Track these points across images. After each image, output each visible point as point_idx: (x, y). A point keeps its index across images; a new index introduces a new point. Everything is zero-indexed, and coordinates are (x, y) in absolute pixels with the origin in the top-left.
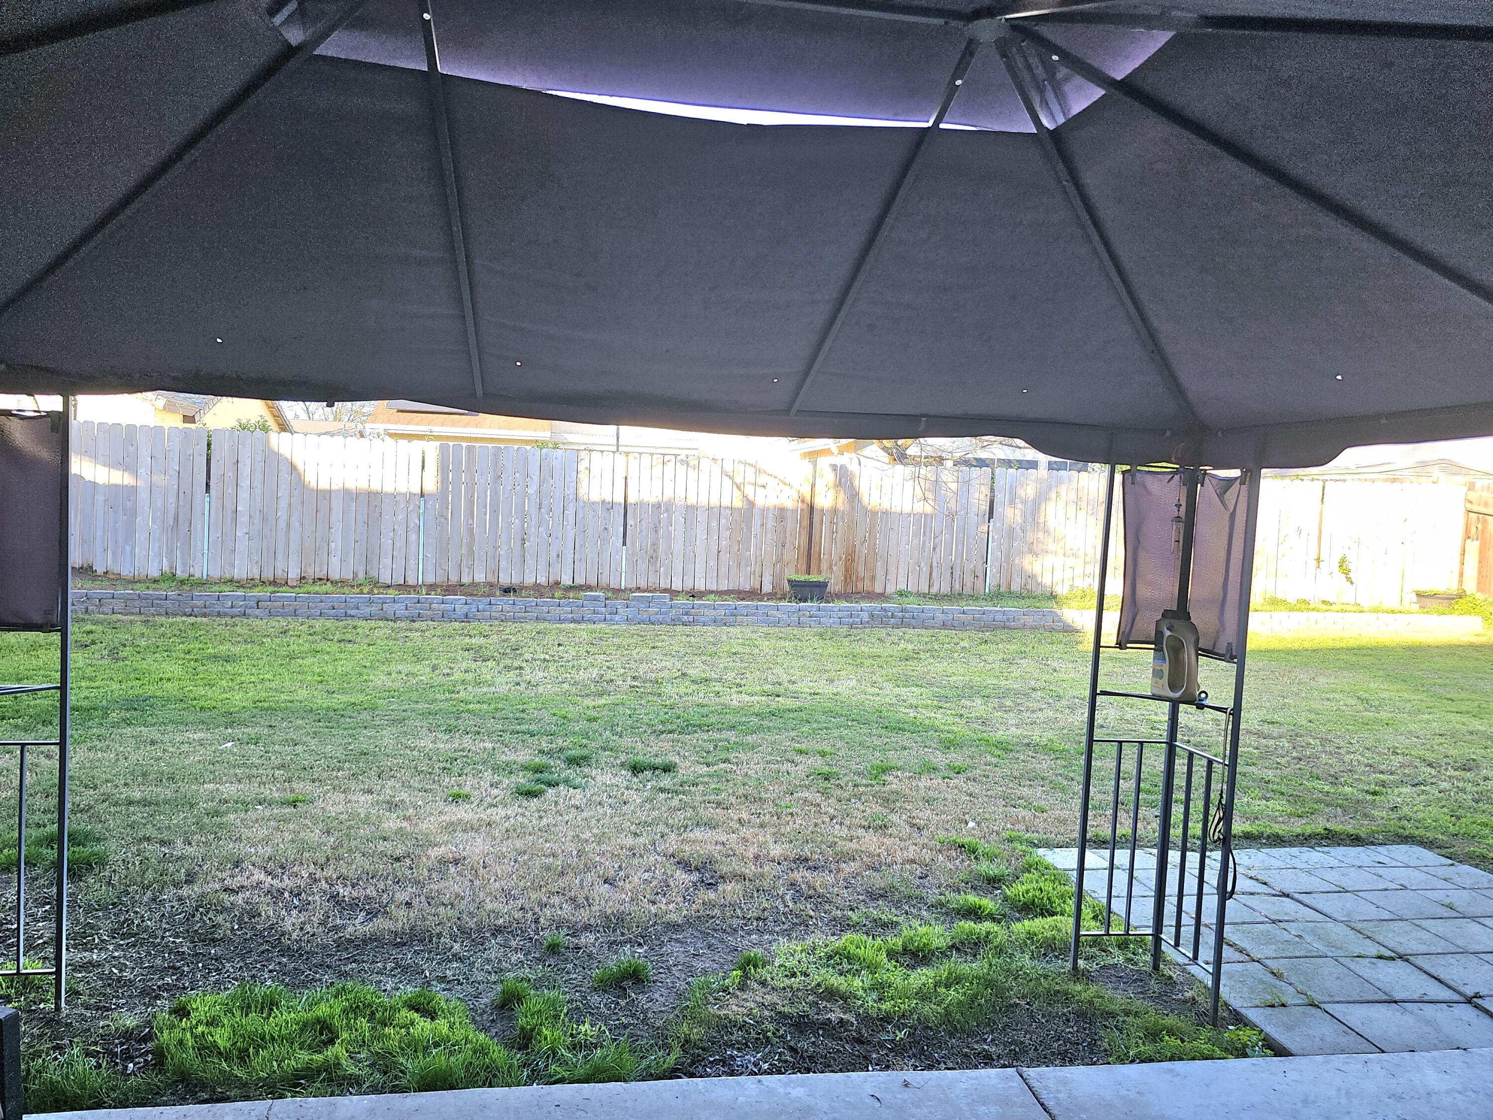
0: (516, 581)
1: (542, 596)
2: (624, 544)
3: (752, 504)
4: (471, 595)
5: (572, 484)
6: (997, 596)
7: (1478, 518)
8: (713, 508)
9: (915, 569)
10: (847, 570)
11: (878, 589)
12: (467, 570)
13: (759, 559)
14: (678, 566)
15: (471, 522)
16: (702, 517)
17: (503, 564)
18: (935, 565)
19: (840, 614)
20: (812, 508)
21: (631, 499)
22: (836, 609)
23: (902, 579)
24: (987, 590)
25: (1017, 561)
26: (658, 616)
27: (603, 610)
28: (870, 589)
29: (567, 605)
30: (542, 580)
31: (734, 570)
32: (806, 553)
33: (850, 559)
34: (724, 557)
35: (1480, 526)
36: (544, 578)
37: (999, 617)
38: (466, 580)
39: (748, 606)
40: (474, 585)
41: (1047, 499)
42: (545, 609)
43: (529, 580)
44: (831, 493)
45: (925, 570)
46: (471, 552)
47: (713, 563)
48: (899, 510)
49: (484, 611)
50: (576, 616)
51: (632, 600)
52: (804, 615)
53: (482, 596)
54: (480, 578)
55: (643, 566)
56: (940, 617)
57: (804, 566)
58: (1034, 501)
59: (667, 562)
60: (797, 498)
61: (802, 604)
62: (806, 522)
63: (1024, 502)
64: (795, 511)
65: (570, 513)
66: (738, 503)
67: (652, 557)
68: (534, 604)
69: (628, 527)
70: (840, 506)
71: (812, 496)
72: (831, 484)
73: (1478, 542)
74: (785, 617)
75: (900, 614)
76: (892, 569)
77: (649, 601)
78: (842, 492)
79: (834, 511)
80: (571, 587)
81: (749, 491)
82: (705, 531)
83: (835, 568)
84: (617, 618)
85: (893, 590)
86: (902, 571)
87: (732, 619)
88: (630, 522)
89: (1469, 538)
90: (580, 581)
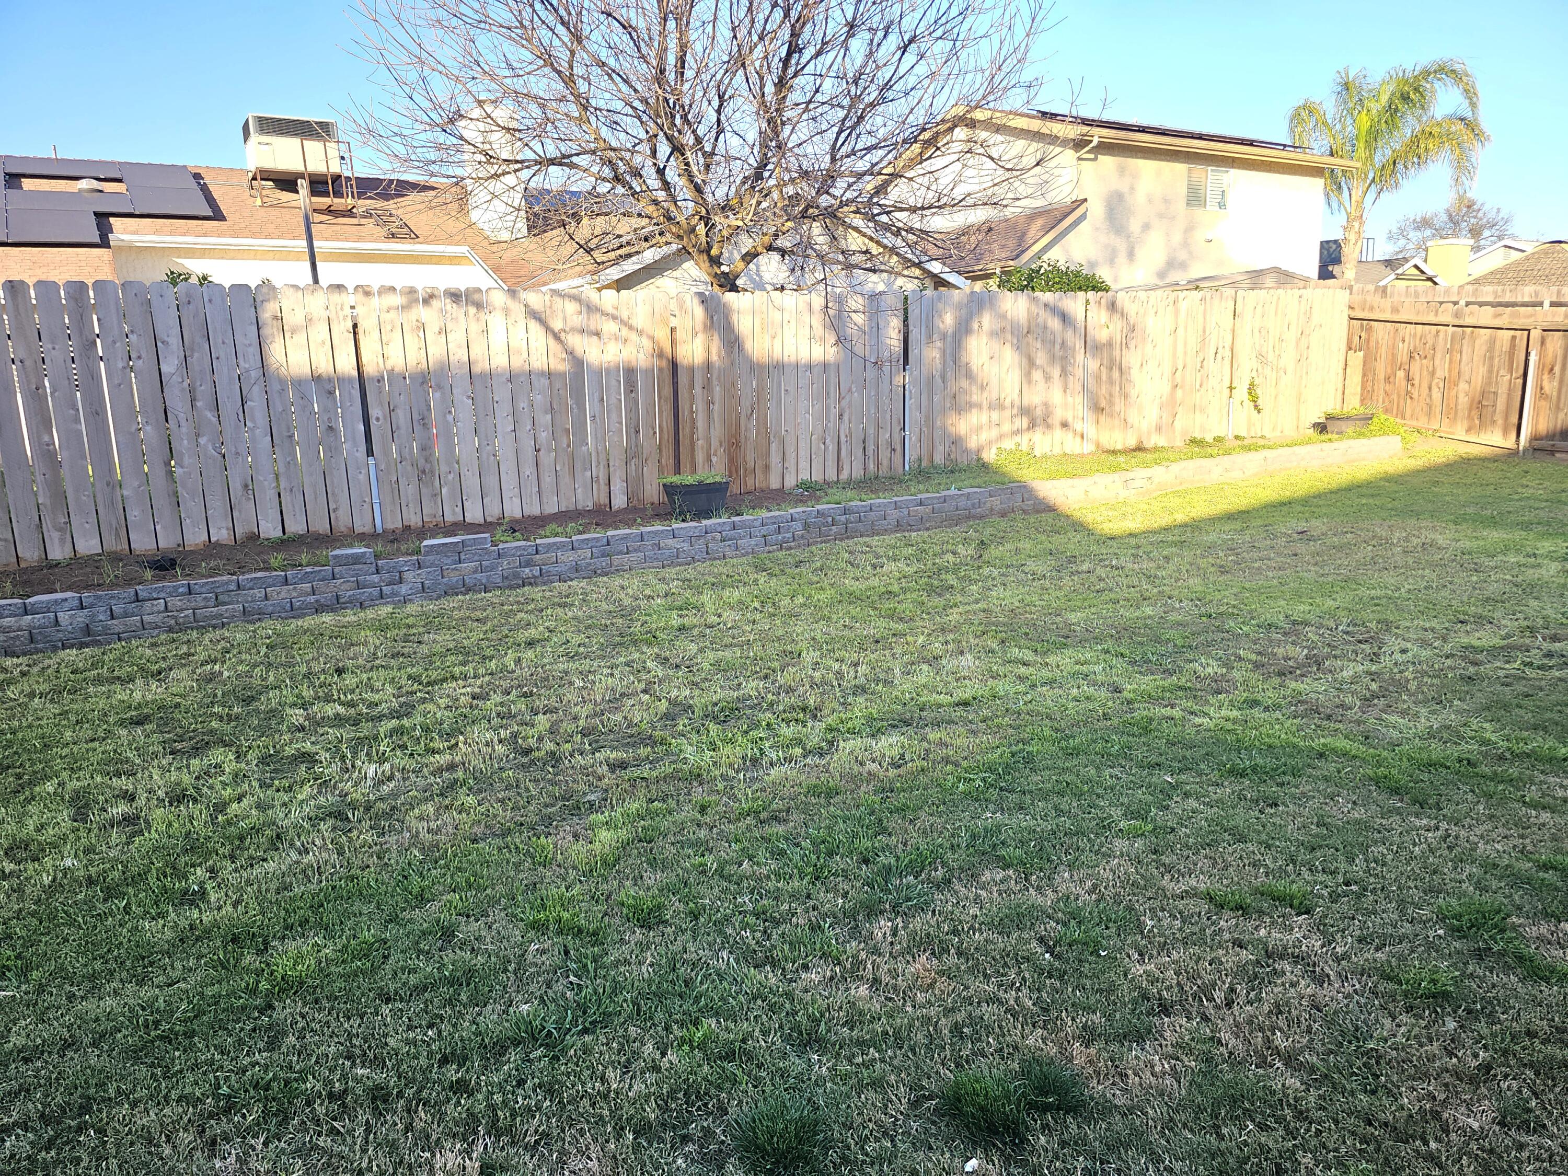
0: (167, 541)
1: (242, 568)
2: (370, 452)
3: (578, 363)
4: (88, 587)
5: (251, 350)
6: (923, 473)
7: (1362, 325)
8: (518, 375)
9: (819, 448)
10: (731, 461)
11: (775, 484)
12: (56, 535)
13: (603, 457)
14: (471, 482)
15: (46, 438)
16: (502, 394)
17: (134, 514)
18: (843, 439)
19: (764, 530)
20: (674, 365)
21: (370, 369)
22: (757, 523)
23: (804, 464)
24: (907, 468)
25: (939, 423)
26: (478, 576)
27: (375, 578)
28: (764, 485)
29: (302, 580)
30: (221, 534)
31: (566, 479)
32: (671, 440)
33: (734, 444)
34: (547, 459)
35: (1363, 335)
36: (224, 532)
37: (962, 503)
38: (58, 553)
39: (626, 538)
40: (76, 561)
41: (968, 331)
42: (259, 593)
43: (195, 537)
44: (700, 340)
45: (832, 447)
46: (60, 498)
47: (528, 470)
48: (793, 359)
49: (126, 615)
50: (326, 597)
51: (427, 554)
52: (714, 539)
53: (112, 586)
54: (88, 545)
55: (409, 491)
56: (894, 514)
57: (672, 461)
58: (954, 334)
59: (451, 477)
60: (651, 351)
61: (705, 522)
62: (668, 391)
63: (944, 337)
64: (649, 372)
65: (256, 403)
66: (559, 364)
67: (424, 472)
68: (233, 587)
69: (373, 422)
70: (714, 358)
71: (673, 342)
72: (699, 326)
73: (1361, 354)
74: (686, 546)
75: (843, 518)
76: (790, 450)
77: (458, 551)
78: (716, 337)
79: (708, 366)
80: (283, 541)
81: (576, 342)
82: (510, 418)
83: (714, 459)
84: (404, 589)
85: (794, 483)
86: (804, 453)
87: (604, 562)
88: (374, 412)
89: (1350, 349)
90: (296, 527)
